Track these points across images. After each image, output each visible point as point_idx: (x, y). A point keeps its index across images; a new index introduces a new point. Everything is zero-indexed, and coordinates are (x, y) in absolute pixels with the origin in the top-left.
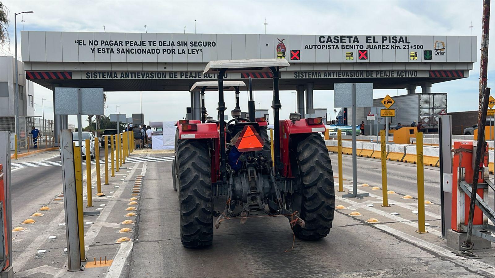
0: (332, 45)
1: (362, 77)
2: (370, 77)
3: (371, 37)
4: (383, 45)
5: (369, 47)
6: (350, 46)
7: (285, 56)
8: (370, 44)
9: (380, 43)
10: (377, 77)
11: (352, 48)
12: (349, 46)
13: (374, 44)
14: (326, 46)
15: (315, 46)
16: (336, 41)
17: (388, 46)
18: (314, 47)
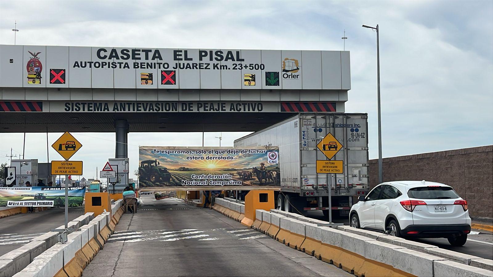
0: (118, 63)
1: (174, 111)
2: (187, 111)
3: (181, 51)
4: (200, 64)
5: (177, 66)
6: (148, 64)
7: (40, 78)
8: (180, 62)
9: (196, 60)
10: (198, 112)
11: (151, 68)
12: (146, 64)
13: (186, 62)
14: (109, 63)
15: (91, 63)
16: (125, 57)
17: (209, 64)
18: (88, 65)
